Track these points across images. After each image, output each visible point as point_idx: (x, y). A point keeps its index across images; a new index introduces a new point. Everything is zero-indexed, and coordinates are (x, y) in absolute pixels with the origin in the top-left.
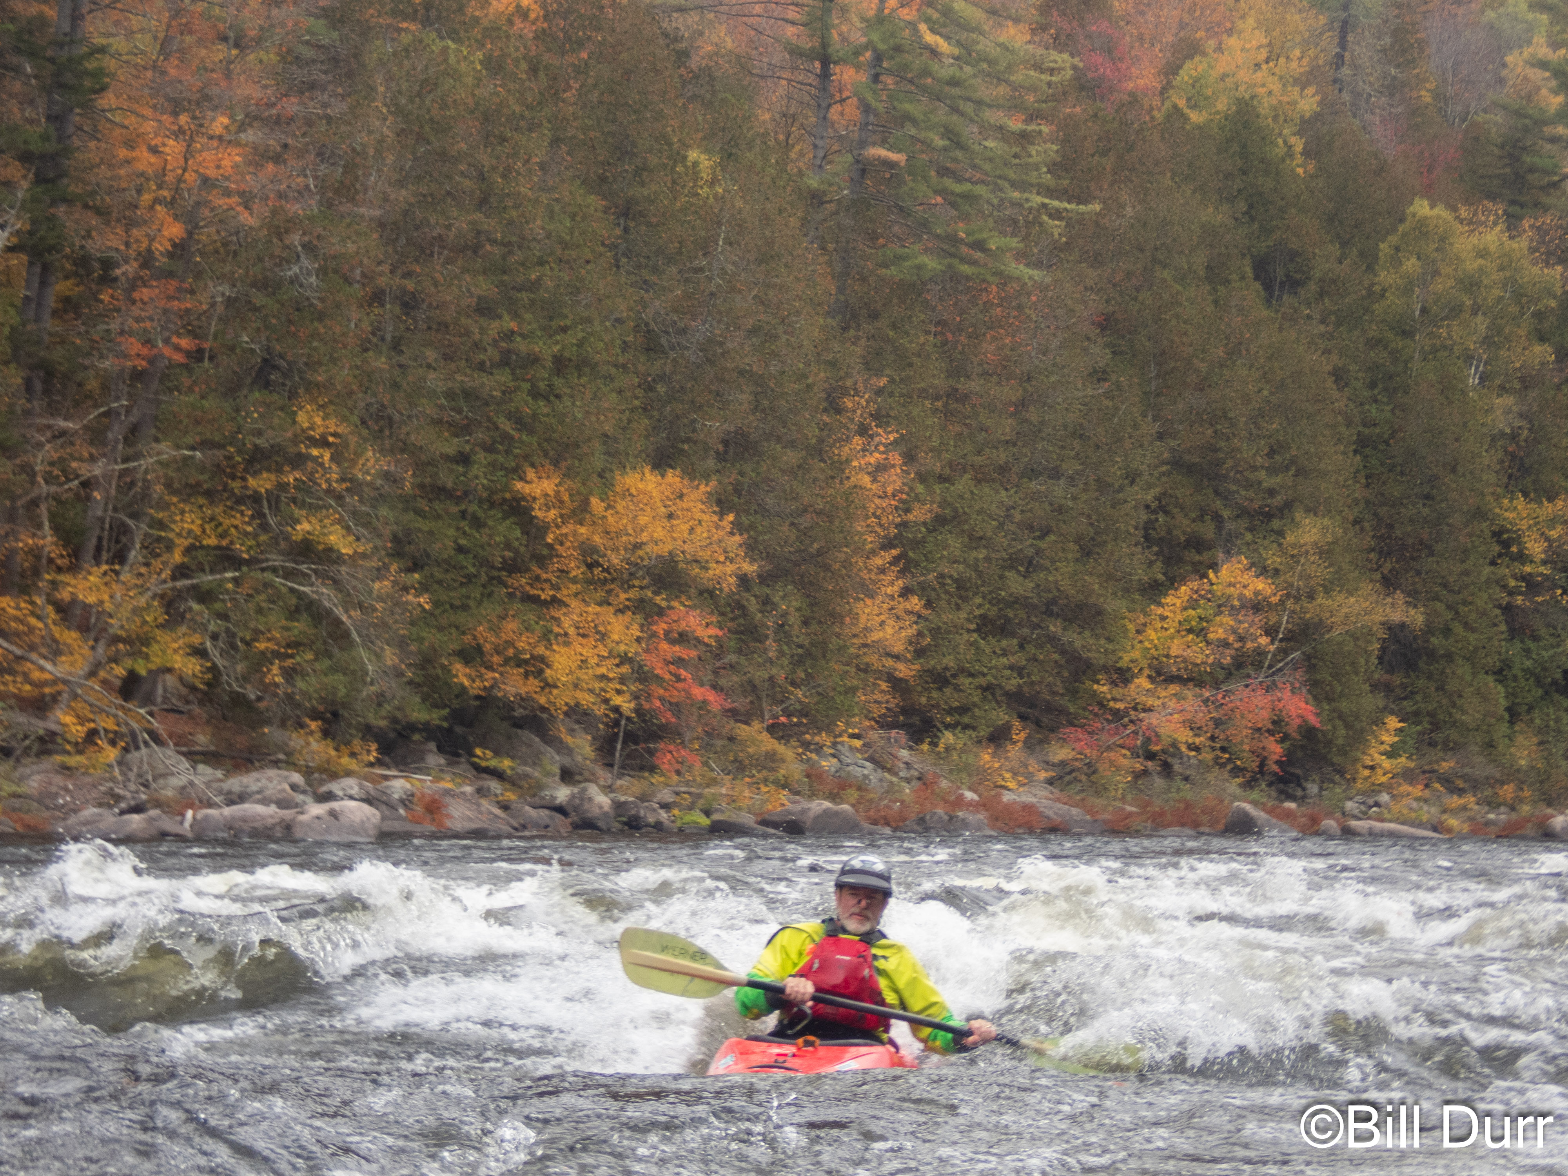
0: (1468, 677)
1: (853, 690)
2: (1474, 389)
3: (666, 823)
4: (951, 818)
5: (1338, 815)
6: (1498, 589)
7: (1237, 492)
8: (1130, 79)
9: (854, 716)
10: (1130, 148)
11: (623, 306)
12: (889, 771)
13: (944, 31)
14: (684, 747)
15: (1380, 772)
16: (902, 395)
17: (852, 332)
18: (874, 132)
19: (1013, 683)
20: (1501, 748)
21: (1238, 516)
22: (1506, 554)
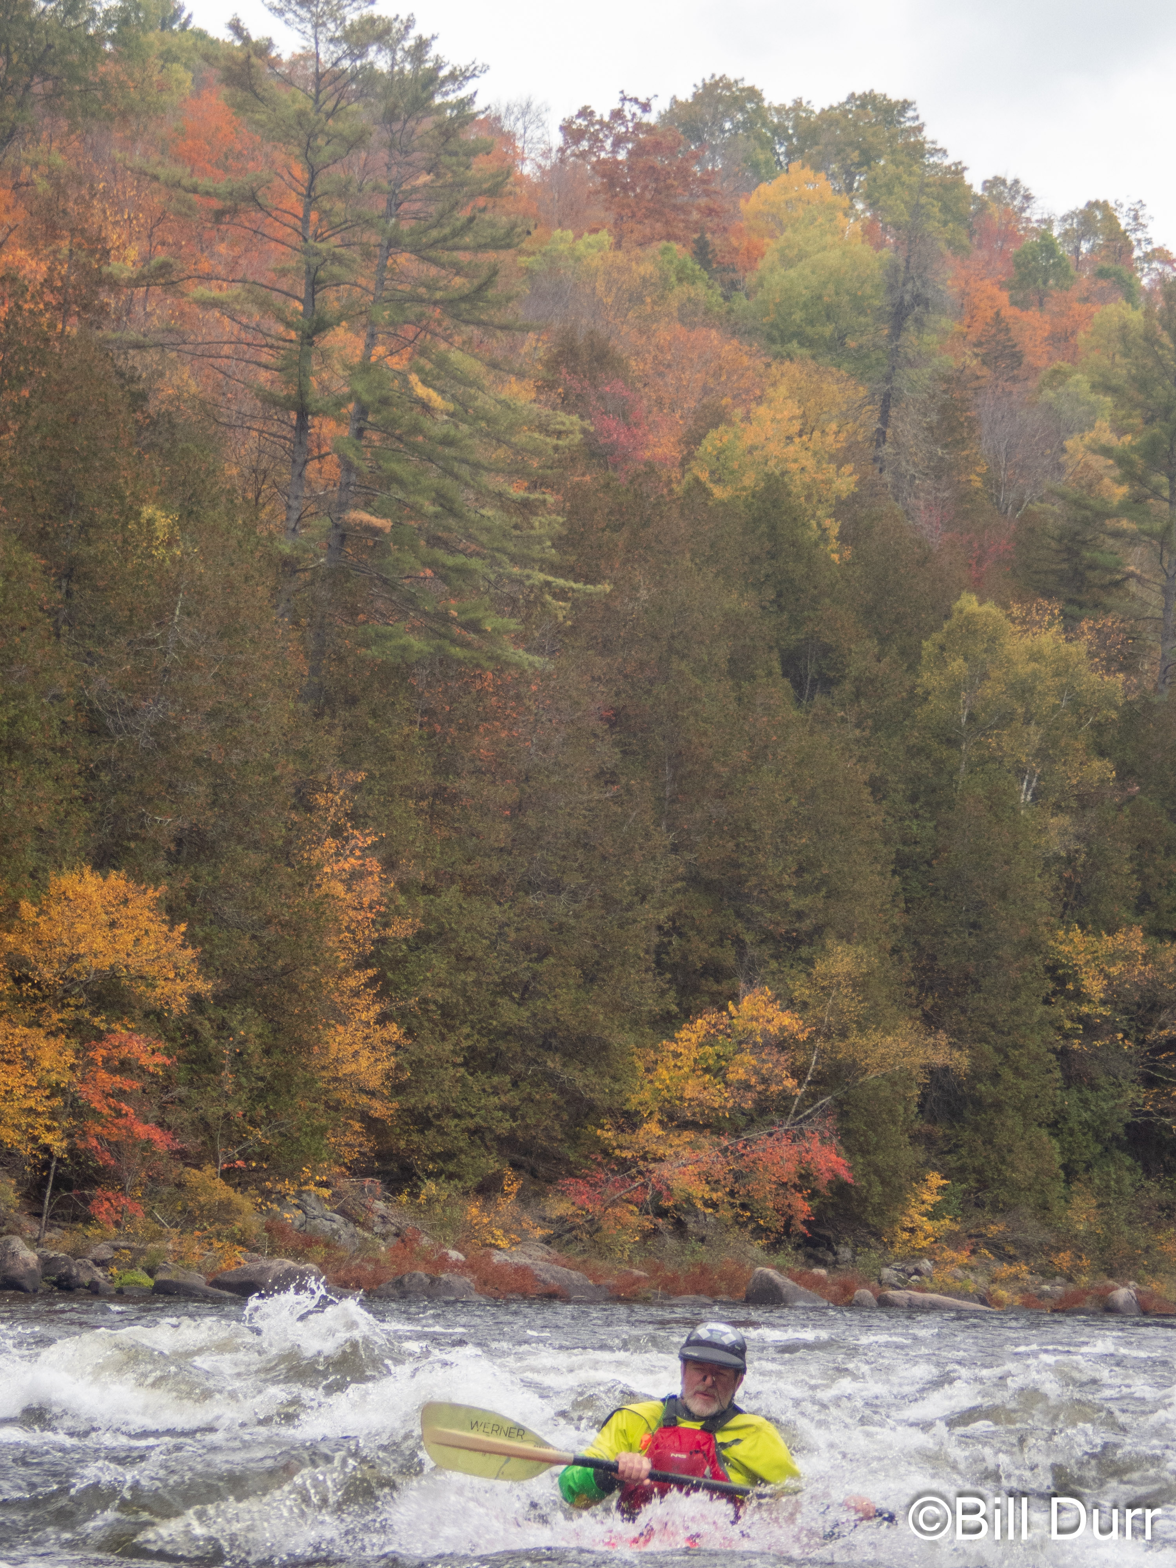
0: (1019, 1130)
1: (321, 1131)
2: (1027, 807)
3: (103, 1282)
4: (433, 1281)
5: (875, 1283)
6: (1052, 1031)
7: (761, 914)
8: (647, 447)
9: (322, 1160)
10: (646, 524)
11: (63, 682)
12: (362, 1225)
13: (438, 383)
14: (125, 1195)
15: (921, 1235)
16: (382, 793)
17: (327, 719)
18: (357, 494)
19: (505, 1126)
20: (1056, 1210)
21: (762, 941)
22: (1062, 992)
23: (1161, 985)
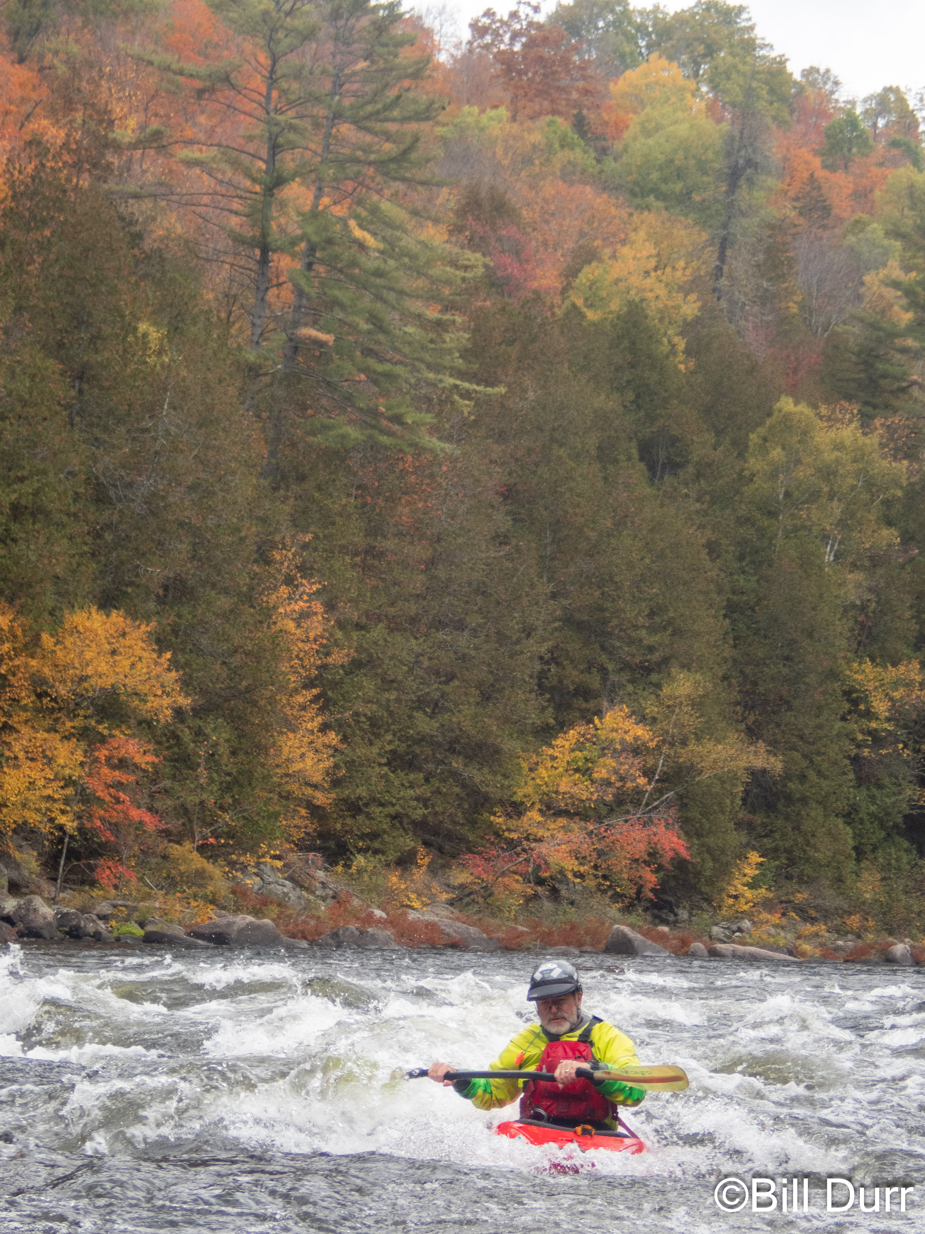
0: (820, 819)
1: (275, 816)
2: (830, 565)
3: (104, 933)
4: (362, 933)
5: (706, 938)
6: (847, 742)
7: (621, 648)
8: (535, 279)
9: (275, 839)
10: (534, 340)
11: (76, 461)
12: (307, 889)
13: (372, 227)
14: (122, 864)
15: (743, 901)
16: (325, 550)
17: (282, 492)
18: (306, 314)
19: (419, 813)
20: (848, 882)
21: (621, 669)
22: (855, 712)
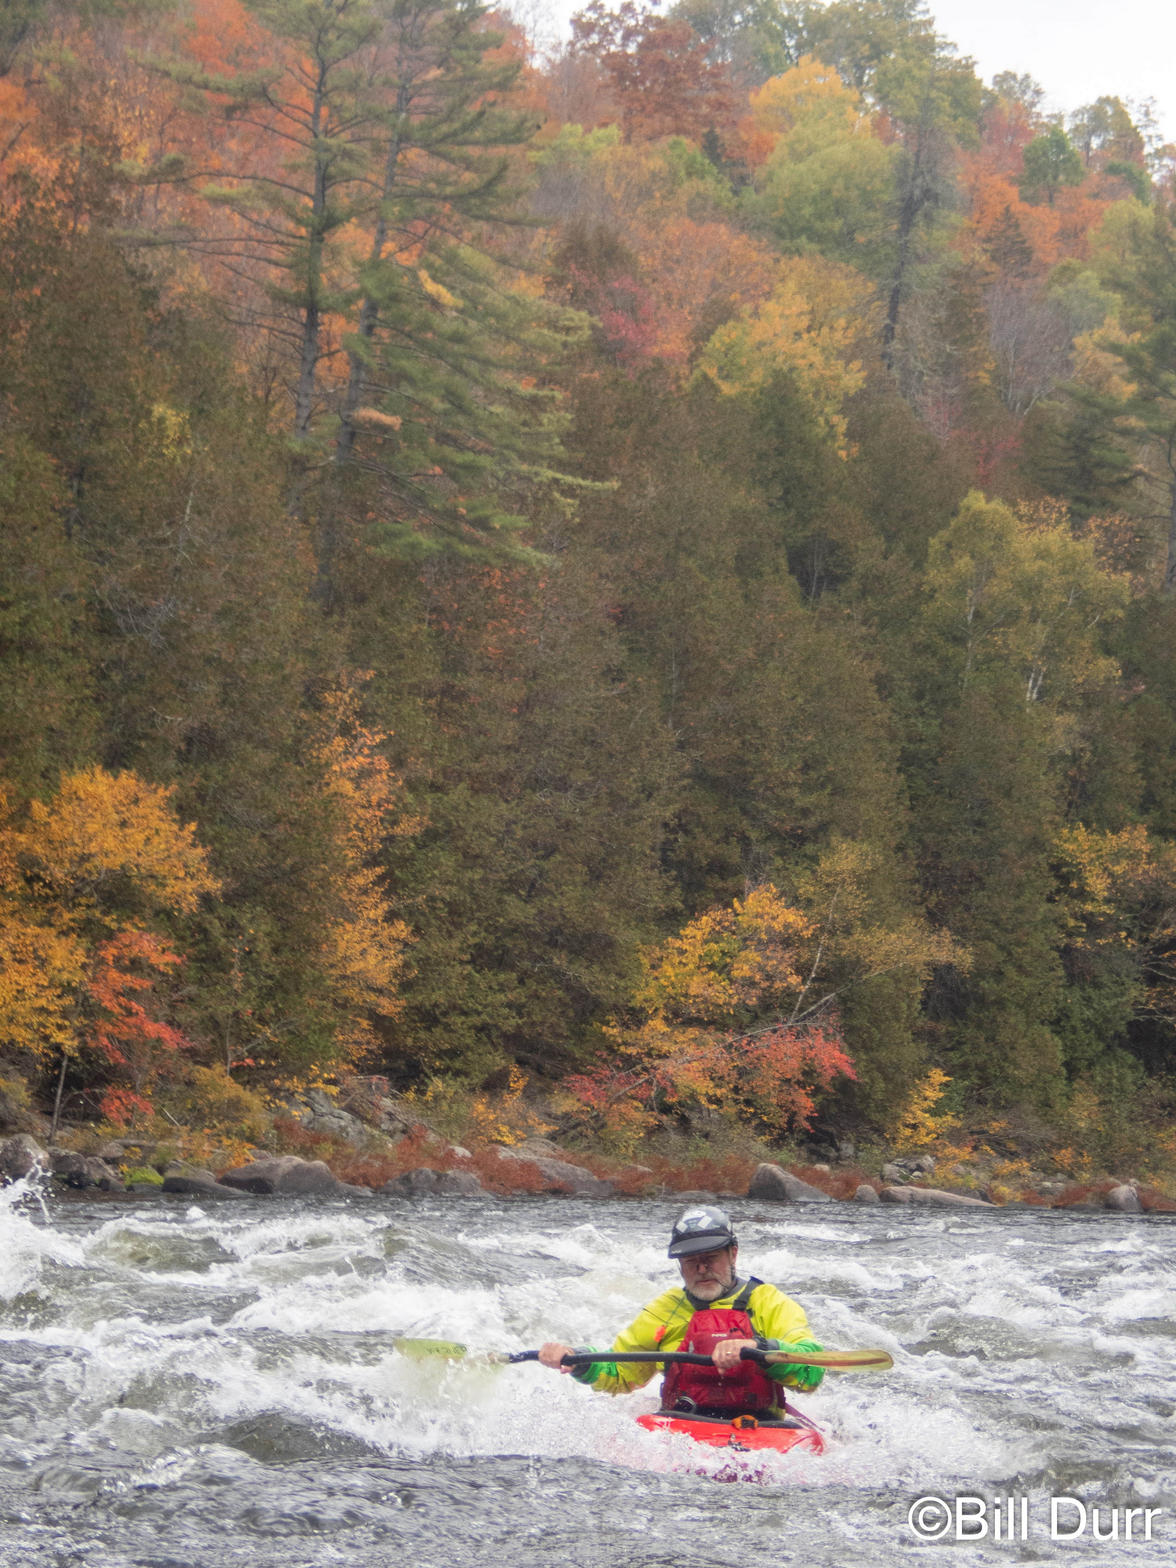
0: (1022, 1027)
1: (329, 1029)
2: (1032, 705)
3: (113, 1180)
4: (439, 1177)
5: (877, 1179)
6: (1055, 930)
7: (767, 811)
8: (655, 343)
9: (330, 1058)
10: (654, 420)
11: (75, 581)
12: (370, 1122)
13: (447, 279)
14: (135, 1093)
15: (923, 1131)
16: (391, 691)
17: (336, 618)
18: (366, 391)
19: (512, 1023)
20: (1057, 1107)
21: (768, 838)
22: (1065, 891)
23: (1165, 884)
